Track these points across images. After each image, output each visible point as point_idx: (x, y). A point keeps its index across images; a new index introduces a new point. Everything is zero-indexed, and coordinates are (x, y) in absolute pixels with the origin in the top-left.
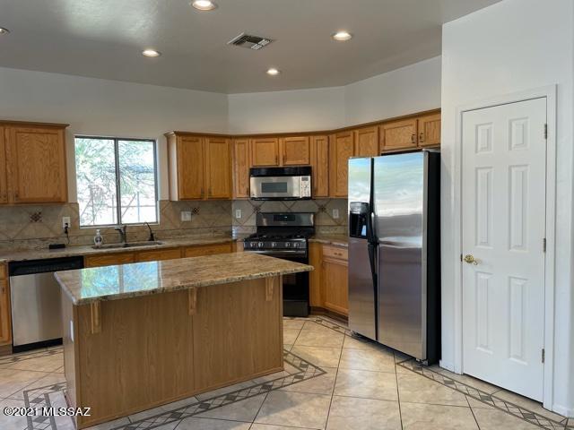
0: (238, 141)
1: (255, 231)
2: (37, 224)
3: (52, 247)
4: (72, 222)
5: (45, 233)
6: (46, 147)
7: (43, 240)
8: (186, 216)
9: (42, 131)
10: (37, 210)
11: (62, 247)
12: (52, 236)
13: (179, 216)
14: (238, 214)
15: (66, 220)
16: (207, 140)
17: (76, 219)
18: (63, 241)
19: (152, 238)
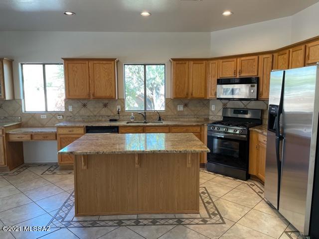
0: (211, 62)
1: (221, 119)
2: (106, 109)
3: (111, 120)
4: (121, 109)
5: (109, 113)
6: (106, 71)
7: (109, 116)
8: (180, 108)
9: (104, 62)
10: (106, 102)
11: (115, 120)
12: (112, 114)
13: (176, 107)
14: (213, 108)
15: (119, 107)
16: (192, 63)
17: (123, 107)
18: (116, 117)
19: (160, 120)
